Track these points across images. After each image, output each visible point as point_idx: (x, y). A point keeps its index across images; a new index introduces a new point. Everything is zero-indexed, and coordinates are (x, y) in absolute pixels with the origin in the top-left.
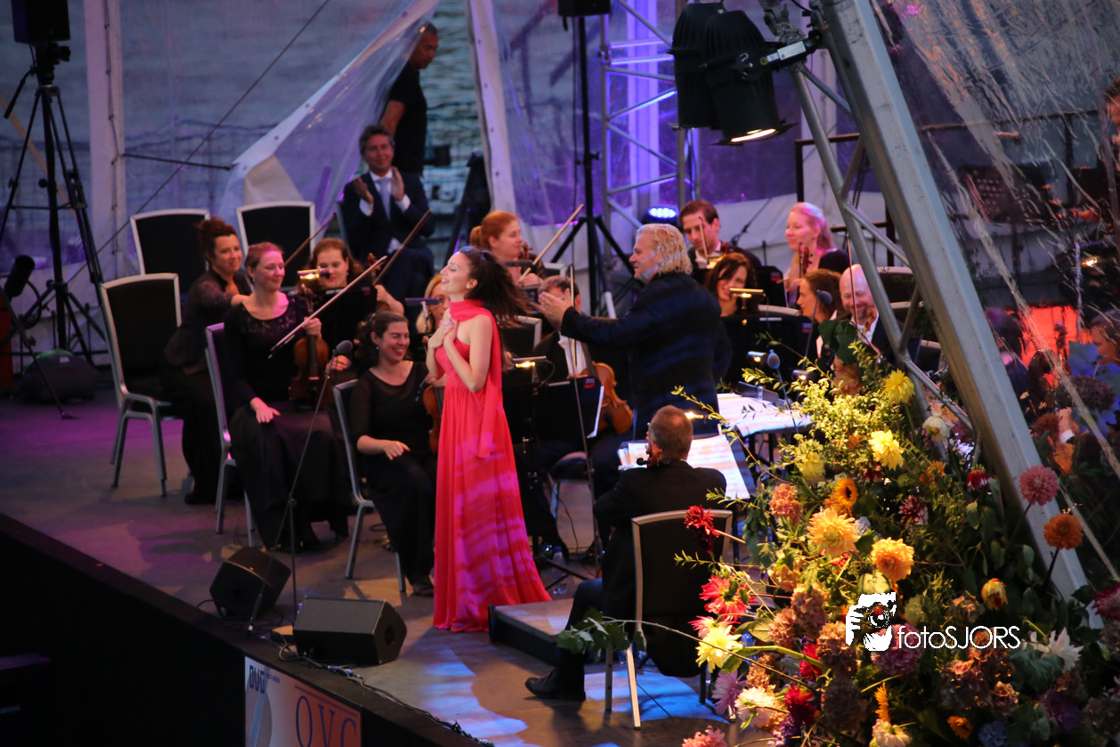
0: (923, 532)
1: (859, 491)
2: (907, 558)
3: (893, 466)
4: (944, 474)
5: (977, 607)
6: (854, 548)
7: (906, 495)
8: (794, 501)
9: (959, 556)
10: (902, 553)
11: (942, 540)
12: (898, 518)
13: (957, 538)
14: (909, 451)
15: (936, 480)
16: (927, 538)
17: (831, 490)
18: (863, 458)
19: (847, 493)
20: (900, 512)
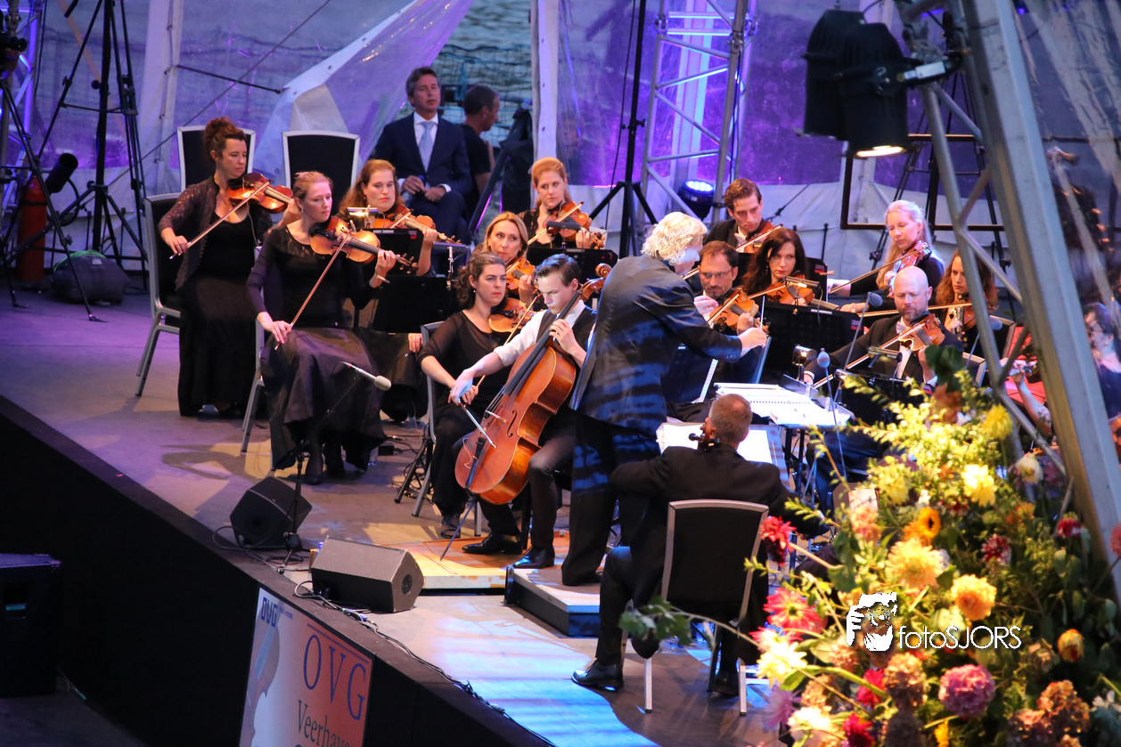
0: (1005, 572)
1: (942, 523)
2: (988, 599)
3: (983, 503)
4: (1033, 517)
5: (1052, 657)
6: (934, 583)
7: (992, 532)
8: (874, 525)
9: (1038, 602)
10: (984, 594)
11: (1022, 584)
12: (980, 555)
13: (1040, 584)
14: (1002, 490)
15: (1025, 522)
16: (1008, 580)
17: (912, 517)
18: (954, 491)
19: (930, 523)
20: (983, 550)
